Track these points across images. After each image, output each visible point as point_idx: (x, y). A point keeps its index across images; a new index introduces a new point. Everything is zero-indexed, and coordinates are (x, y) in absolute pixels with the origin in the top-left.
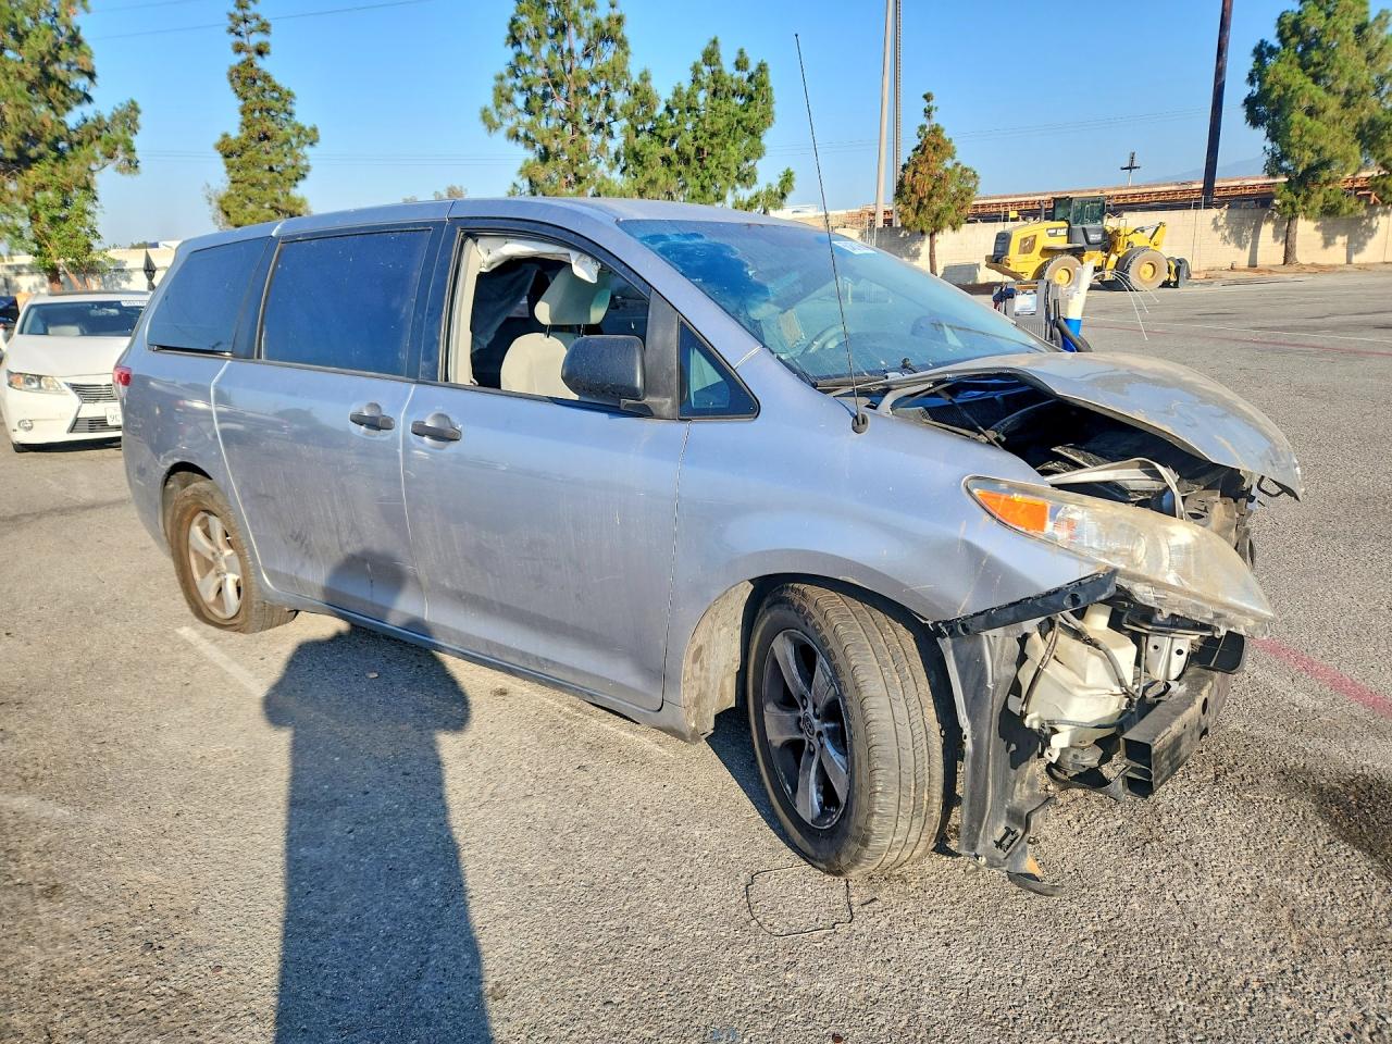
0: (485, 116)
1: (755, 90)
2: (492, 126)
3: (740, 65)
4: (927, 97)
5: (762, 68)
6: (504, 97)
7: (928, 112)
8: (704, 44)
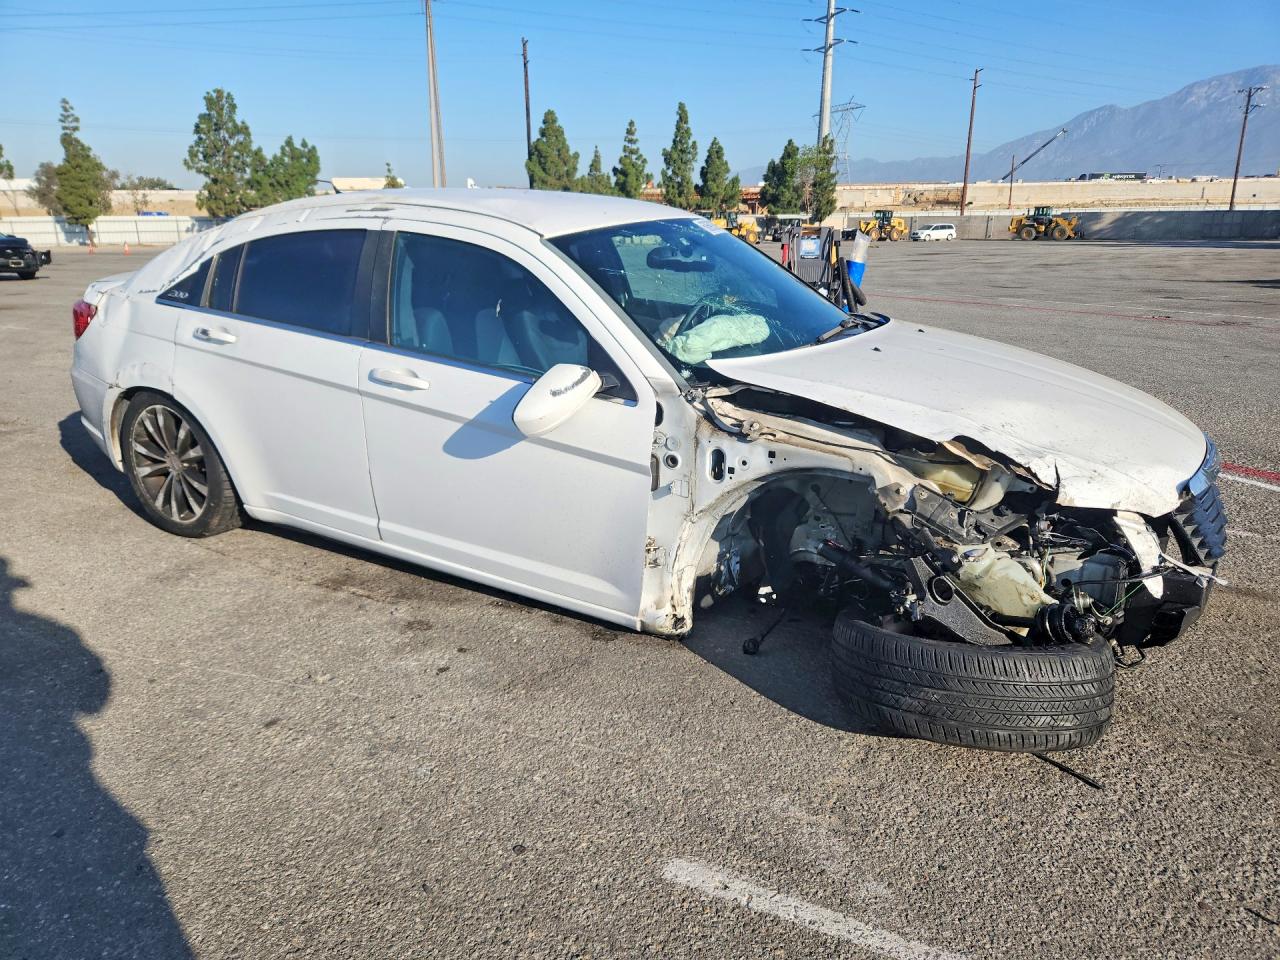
0: (186, 162)
1: (312, 156)
2: (189, 167)
3: (304, 144)
4: (388, 165)
5: (314, 148)
6: (193, 154)
7: (389, 170)
8: (285, 138)
